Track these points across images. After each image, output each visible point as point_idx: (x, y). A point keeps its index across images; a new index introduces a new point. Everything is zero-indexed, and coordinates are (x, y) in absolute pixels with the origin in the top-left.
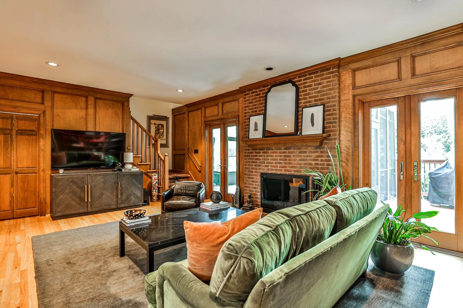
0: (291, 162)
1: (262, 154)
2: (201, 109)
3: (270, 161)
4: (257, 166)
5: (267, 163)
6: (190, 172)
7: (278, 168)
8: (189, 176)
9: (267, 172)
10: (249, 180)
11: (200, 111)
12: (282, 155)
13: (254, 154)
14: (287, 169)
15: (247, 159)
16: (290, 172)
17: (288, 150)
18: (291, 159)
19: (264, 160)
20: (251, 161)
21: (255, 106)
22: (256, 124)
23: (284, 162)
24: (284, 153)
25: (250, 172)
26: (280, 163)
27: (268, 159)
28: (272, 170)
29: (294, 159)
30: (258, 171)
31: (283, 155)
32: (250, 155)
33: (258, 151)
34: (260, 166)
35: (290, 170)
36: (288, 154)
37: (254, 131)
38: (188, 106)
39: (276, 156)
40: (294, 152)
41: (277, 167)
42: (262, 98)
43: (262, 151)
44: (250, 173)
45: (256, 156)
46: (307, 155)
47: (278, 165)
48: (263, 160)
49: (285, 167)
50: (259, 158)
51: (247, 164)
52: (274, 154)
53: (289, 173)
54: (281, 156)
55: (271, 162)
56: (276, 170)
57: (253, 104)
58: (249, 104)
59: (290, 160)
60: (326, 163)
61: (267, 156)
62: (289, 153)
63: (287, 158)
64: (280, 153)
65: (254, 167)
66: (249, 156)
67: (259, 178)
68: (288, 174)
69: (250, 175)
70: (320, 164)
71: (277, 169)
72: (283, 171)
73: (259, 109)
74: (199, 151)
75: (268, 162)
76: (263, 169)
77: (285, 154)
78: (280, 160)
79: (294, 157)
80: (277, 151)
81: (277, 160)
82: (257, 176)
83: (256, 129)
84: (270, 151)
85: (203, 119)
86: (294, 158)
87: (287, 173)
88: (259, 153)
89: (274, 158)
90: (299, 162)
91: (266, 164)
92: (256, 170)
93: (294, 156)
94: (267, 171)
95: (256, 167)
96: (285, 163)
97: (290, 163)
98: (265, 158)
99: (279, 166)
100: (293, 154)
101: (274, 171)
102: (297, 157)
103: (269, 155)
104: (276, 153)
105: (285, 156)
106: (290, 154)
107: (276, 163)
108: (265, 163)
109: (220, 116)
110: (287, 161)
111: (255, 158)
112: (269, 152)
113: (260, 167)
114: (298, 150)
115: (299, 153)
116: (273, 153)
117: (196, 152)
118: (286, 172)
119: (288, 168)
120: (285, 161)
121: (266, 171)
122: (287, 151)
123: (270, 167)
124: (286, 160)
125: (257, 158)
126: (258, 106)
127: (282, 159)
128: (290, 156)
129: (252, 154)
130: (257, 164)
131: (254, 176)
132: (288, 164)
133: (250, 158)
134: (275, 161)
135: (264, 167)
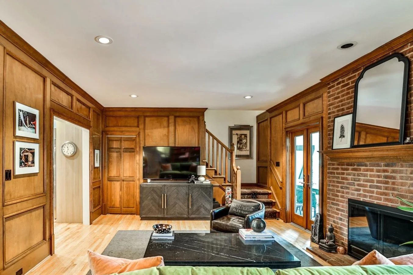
0: (396, 186)
1: (351, 172)
2: (282, 113)
3: (362, 182)
4: (344, 189)
5: (358, 185)
6: (272, 188)
7: (375, 195)
8: (270, 192)
9: (357, 198)
10: (332, 206)
11: (281, 115)
13: (340, 171)
14: (389, 197)
15: (331, 178)
16: (394, 203)
17: (392, 166)
18: (397, 182)
19: (354, 181)
20: (336, 180)
21: (342, 102)
22: (342, 128)
23: (384, 186)
24: (385, 171)
25: (334, 196)
26: (377, 187)
27: (359, 180)
28: (365, 196)
29: (402, 183)
30: (345, 195)
31: (383, 174)
32: (335, 171)
33: (345, 167)
34: (348, 188)
35: (394, 200)
36: (391, 174)
37: (340, 137)
38: (270, 111)
39: (371, 176)
40: (401, 172)
41: (373, 192)
42: (351, 89)
43: (350, 167)
45: (343, 174)
47: (375, 190)
48: (352, 180)
49: (386, 194)
50: (347, 178)
52: (369, 173)
53: (393, 204)
54: (379, 176)
55: (364, 184)
56: (371, 197)
57: (339, 100)
58: (334, 100)
59: (393, 183)
61: (358, 175)
62: (393, 171)
63: (389, 180)
64: (378, 171)
65: (339, 189)
66: (334, 173)
67: (346, 206)
68: (390, 206)
69: (335, 201)
71: (372, 196)
72: (382, 200)
73: (347, 106)
74: (281, 164)
75: (360, 184)
76: (353, 194)
77: (386, 174)
78: (378, 182)
79: (402, 179)
80: (374, 168)
81: (372, 181)
82: (343, 203)
83: (342, 136)
84: (362, 168)
85: (284, 125)
86: (401, 181)
87: (390, 204)
88: (347, 169)
89: (369, 178)
91: (356, 187)
92: (342, 193)
93: (401, 178)
94: (358, 197)
95: (343, 190)
96: (386, 188)
97: (394, 189)
98: (355, 177)
99: (375, 192)
101: (368, 199)
102: (406, 180)
103: (361, 174)
104: (372, 170)
105: (386, 177)
106: (394, 174)
107: (371, 187)
108: (355, 186)
109: (302, 120)
110: (390, 185)
111: (342, 177)
112: (360, 169)
113: (347, 190)
114: (409, 167)
116: (367, 170)
117: (278, 164)
118: (387, 203)
119: (391, 197)
120: (386, 185)
121: (356, 197)
122: (390, 169)
123: (361, 192)
124: (387, 183)
125: (344, 177)
126: (346, 101)
127: (381, 181)
128: (394, 178)
129: (337, 171)
130: (343, 186)
131: (339, 202)
132: (391, 190)
133: (335, 175)
134: (370, 183)
135: (353, 190)
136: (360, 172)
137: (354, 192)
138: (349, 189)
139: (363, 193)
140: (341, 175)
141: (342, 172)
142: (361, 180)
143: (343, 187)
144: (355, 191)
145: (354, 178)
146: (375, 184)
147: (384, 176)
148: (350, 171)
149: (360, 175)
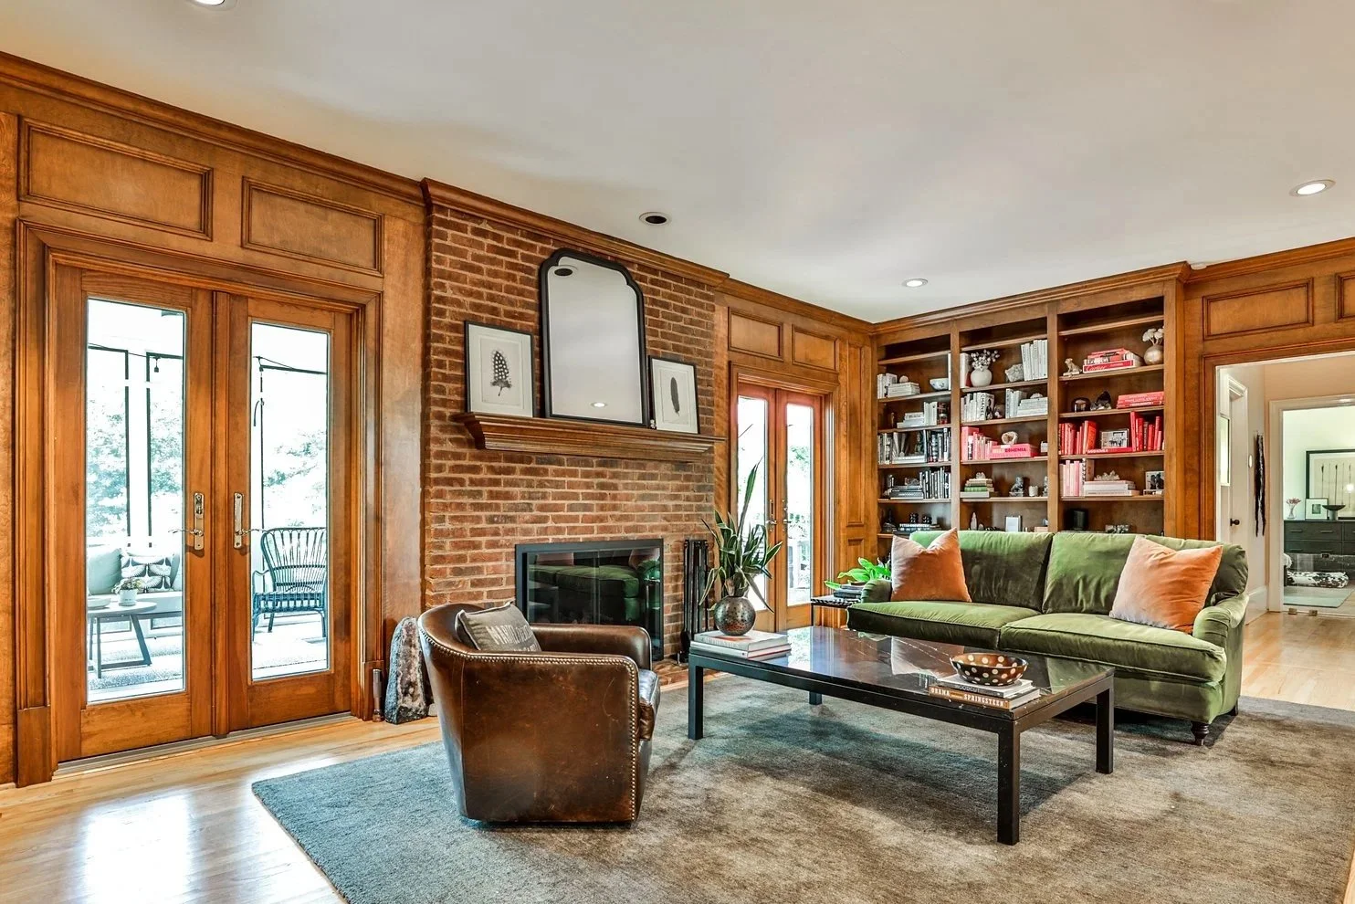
0: (618, 502)
1: (522, 477)
3: (550, 501)
4: (497, 522)
5: (542, 508)
7: (580, 524)
9: (538, 539)
12: (592, 483)
13: (484, 475)
14: (607, 524)
15: (448, 497)
16: (615, 533)
17: (612, 466)
18: (619, 494)
19: (529, 498)
20: (471, 501)
22: (499, 361)
23: (597, 504)
24: (599, 475)
25: (464, 548)
26: (587, 508)
27: (544, 496)
28: (560, 531)
29: (628, 495)
30: (502, 539)
31: (596, 481)
32: (466, 476)
33: (503, 464)
34: (512, 519)
35: (615, 526)
36: (611, 481)
37: (494, 384)
39: (571, 485)
40: (625, 476)
41: (575, 519)
43: (518, 466)
44: (460, 552)
45: (496, 483)
46: (658, 485)
47: (581, 514)
48: (523, 498)
49: (601, 519)
50: (507, 492)
51: (447, 514)
52: (567, 479)
53: (613, 535)
54: (588, 486)
55: (556, 504)
56: (572, 530)
59: (614, 497)
60: (694, 504)
61: (541, 485)
62: (615, 476)
63: (607, 492)
64: (586, 475)
65: (483, 525)
66: (461, 482)
67: (508, 566)
68: (609, 539)
69: (465, 561)
70: (685, 506)
71: (574, 527)
72: (595, 532)
75: (546, 505)
76: (526, 532)
77: (602, 480)
78: (587, 496)
79: (626, 489)
80: (578, 468)
81: (575, 496)
82: (497, 560)
83: (501, 380)
84: (551, 468)
86: (625, 492)
87: (608, 536)
88: (509, 471)
89: (566, 490)
90: (639, 503)
91: (536, 513)
92: (493, 535)
93: (626, 486)
94: (542, 537)
95: (495, 525)
96: (602, 508)
97: (615, 508)
98: (531, 490)
99: (581, 517)
100: (622, 481)
101: (566, 536)
102: (633, 490)
103: (548, 481)
104: (574, 474)
105: (602, 486)
106: (614, 481)
107: (571, 508)
108: (531, 510)
110: (608, 502)
111: (491, 492)
112: (546, 471)
113: (510, 525)
114: (637, 469)
115: (639, 479)
116: (563, 474)
118: (603, 535)
119: (611, 523)
120: (602, 502)
121: (536, 537)
122: (608, 470)
123: (550, 524)
124: (603, 497)
125: (497, 492)
127: (592, 494)
128: (615, 487)
129: (473, 476)
130: (495, 516)
131: (484, 561)
132: (609, 510)
133: (464, 488)
134: (570, 499)
135: (526, 522)
136: (546, 478)
137: (530, 525)
138: (514, 522)
139: (554, 524)
140: (490, 485)
141: (490, 479)
142: (547, 495)
143: (496, 519)
144: (533, 523)
145: (530, 493)
146: (581, 502)
147: (597, 484)
148: (517, 476)
149: (546, 484)
